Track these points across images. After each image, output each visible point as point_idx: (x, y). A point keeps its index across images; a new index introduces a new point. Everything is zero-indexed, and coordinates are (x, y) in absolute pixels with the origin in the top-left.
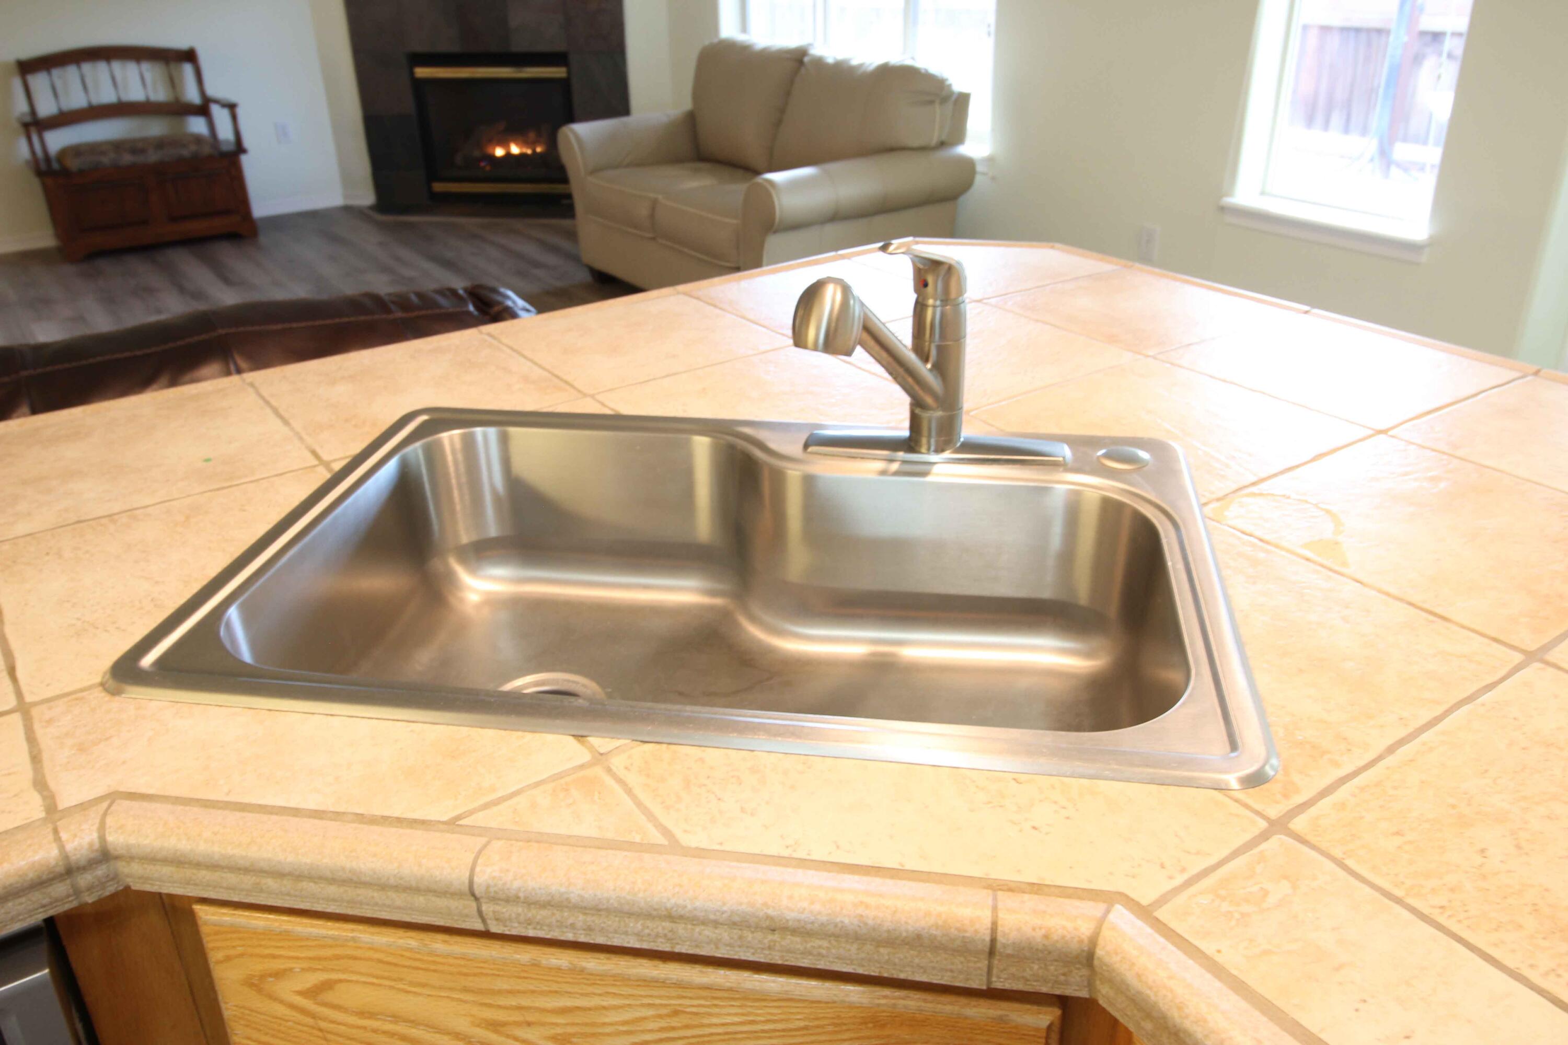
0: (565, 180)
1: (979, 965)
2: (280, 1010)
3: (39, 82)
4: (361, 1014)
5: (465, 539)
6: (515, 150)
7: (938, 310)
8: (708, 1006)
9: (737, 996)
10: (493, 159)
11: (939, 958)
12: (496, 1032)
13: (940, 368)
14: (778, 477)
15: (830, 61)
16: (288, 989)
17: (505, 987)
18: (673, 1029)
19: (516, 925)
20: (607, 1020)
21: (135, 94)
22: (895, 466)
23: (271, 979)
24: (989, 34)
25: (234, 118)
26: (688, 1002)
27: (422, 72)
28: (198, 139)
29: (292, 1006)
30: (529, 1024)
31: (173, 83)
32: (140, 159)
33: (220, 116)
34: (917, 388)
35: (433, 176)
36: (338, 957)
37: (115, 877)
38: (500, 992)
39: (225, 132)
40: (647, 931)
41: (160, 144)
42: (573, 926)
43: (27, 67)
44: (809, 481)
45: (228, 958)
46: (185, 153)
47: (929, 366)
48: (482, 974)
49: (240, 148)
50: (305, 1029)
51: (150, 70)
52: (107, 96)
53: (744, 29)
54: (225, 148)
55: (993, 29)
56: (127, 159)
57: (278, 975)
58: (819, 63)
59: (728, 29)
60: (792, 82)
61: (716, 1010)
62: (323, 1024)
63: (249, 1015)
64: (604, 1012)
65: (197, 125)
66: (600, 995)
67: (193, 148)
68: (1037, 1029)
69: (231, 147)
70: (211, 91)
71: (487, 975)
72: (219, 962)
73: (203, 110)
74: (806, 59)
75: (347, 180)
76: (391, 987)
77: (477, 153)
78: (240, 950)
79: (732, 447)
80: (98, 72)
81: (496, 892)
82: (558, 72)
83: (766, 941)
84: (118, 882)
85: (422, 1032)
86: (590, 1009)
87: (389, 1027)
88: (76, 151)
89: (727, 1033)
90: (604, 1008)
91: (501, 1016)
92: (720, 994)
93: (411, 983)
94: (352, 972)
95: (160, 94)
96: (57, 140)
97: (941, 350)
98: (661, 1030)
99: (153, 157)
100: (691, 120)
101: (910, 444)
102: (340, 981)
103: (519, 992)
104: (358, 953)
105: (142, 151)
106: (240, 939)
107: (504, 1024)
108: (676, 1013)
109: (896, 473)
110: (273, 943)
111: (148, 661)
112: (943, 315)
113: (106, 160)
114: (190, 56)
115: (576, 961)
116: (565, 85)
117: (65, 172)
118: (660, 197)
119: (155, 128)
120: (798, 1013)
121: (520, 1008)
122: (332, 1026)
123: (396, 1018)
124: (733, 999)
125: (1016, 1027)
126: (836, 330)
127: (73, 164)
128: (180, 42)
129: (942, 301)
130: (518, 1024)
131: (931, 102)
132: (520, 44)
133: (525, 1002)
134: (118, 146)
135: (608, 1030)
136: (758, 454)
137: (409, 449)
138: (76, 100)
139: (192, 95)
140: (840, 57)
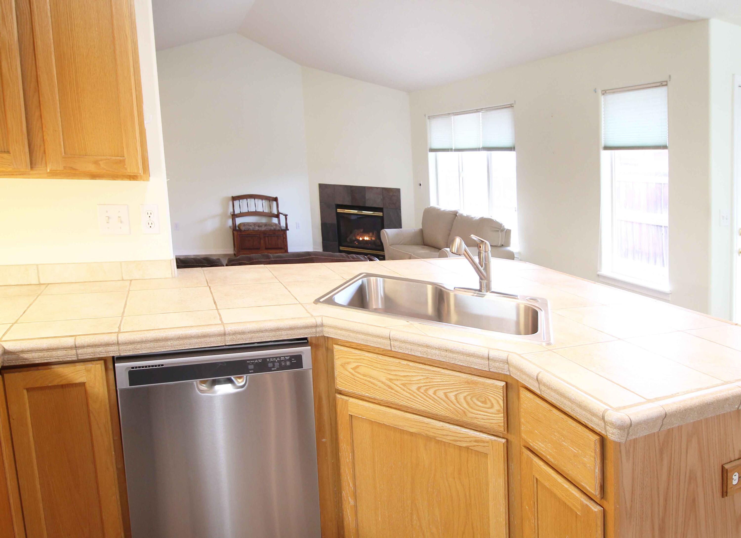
0: (383, 250)
1: (487, 362)
2: (347, 373)
3: (236, 203)
4: (364, 375)
5: (374, 307)
6: (366, 238)
7: (484, 254)
8: (434, 376)
9: (440, 374)
10: (359, 240)
11: (479, 360)
12: (390, 382)
13: (485, 269)
14: (448, 294)
15: (465, 215)
16: (349, 367)
17: (394, 369)
18: (427, 383)
19: (397, 348)
20: (414, 379)
21: (260, 209)
22: (476, 294)
23: (347, 364)
24: (516, 210)
25: (286, 219)
26: (430, 375)
27: (339, 210)
28: (276, 225)
29: (350, 372)
30: (397, 380)
31: (270, 207)
32: (260, 229)
33: (282, 217)
34: (481, 274)
35: (340, 245)
36: (361, 359)
37: (322, 331)
38: (392, 370)
39: (283, 224)
40: (422, 351)
41: (266, 225)
42: (408, 349)
43: (234, 199)
44: (455, 296)
45: (339, 358)
46: (272, 228)
47: (483, 268)
48: (389, 365)
49: (287, 229)
50: (352, 379)
51: (265, 203)
52: (253, 209)
53: (438, 204)
54: (283, 228)
55: (516, 209)
56: (257, 228)
57: (348, 363)
58: (461, 216)
59: (433, 203)
60: (453, 221)
61: (435, 378)
62: (356, 378)
63: (341, 374)
64: (413, 377)
65: (275, 220)
66: (412, 372)
67: (275, 227)
68: (501, 386)
69: (285, 228)
70: (280, 211)
71: (390, 365)
72: (337, 359)
73: (277, 216)
74: (457, 214)
75: (314, 243)
76: (370, 368)
77: (354, 238)
78: (341, 356)
79: (436, 288)
80: (251, 202)
81: (394, 338)
82: (380, 214)
83: (445, 354)
84: (322, 333)
85: (375, 381)
86: (410, 376)
87: (369, 379)
88: (244, 224)
89: (438, 384)
90: (413, 376)
91: (391, 377)
92: (436, 373)
93: (374, 367)
94: (363, 363)
95: (266, 210)
96: (239, 221)
97: (485, 264)
98: (424, 383)
99: (263, 229)
100: (421, 231)
101: (480, 290)
102: (360, 365)
103: (396, 370)
104: (365, 358)
105: (261, 226)
106: (342, 353)
107: (392, 379)
108: (428, 378)
109: (476, 296)
110: (348, 354)
111: (321, 300)
112: (485, 255)
113: (251, 228)
114: (276, 199)
115: (408, 363)
116: (382, 218)
117: (240, 230)
118: (412, 254)
119: (264, 220)
120: (452, 379)
121: (396, 375)
122: (357, 378)
123: (371, 377)
124: (439, 374)
125: (496, 385)
126: (459, 248)
127: (243, 228)
128: (273, 195)
129: (485, 251)
130: (395, 380)
131: (498, 231)
132: (368, 205)
133: (397, 373)
134: (255, 224)
135: (414, 382)
136: (443, 289)
137: (363, 279)
138: (245, 210)
139: (275, 212)
140: (468, 214)
